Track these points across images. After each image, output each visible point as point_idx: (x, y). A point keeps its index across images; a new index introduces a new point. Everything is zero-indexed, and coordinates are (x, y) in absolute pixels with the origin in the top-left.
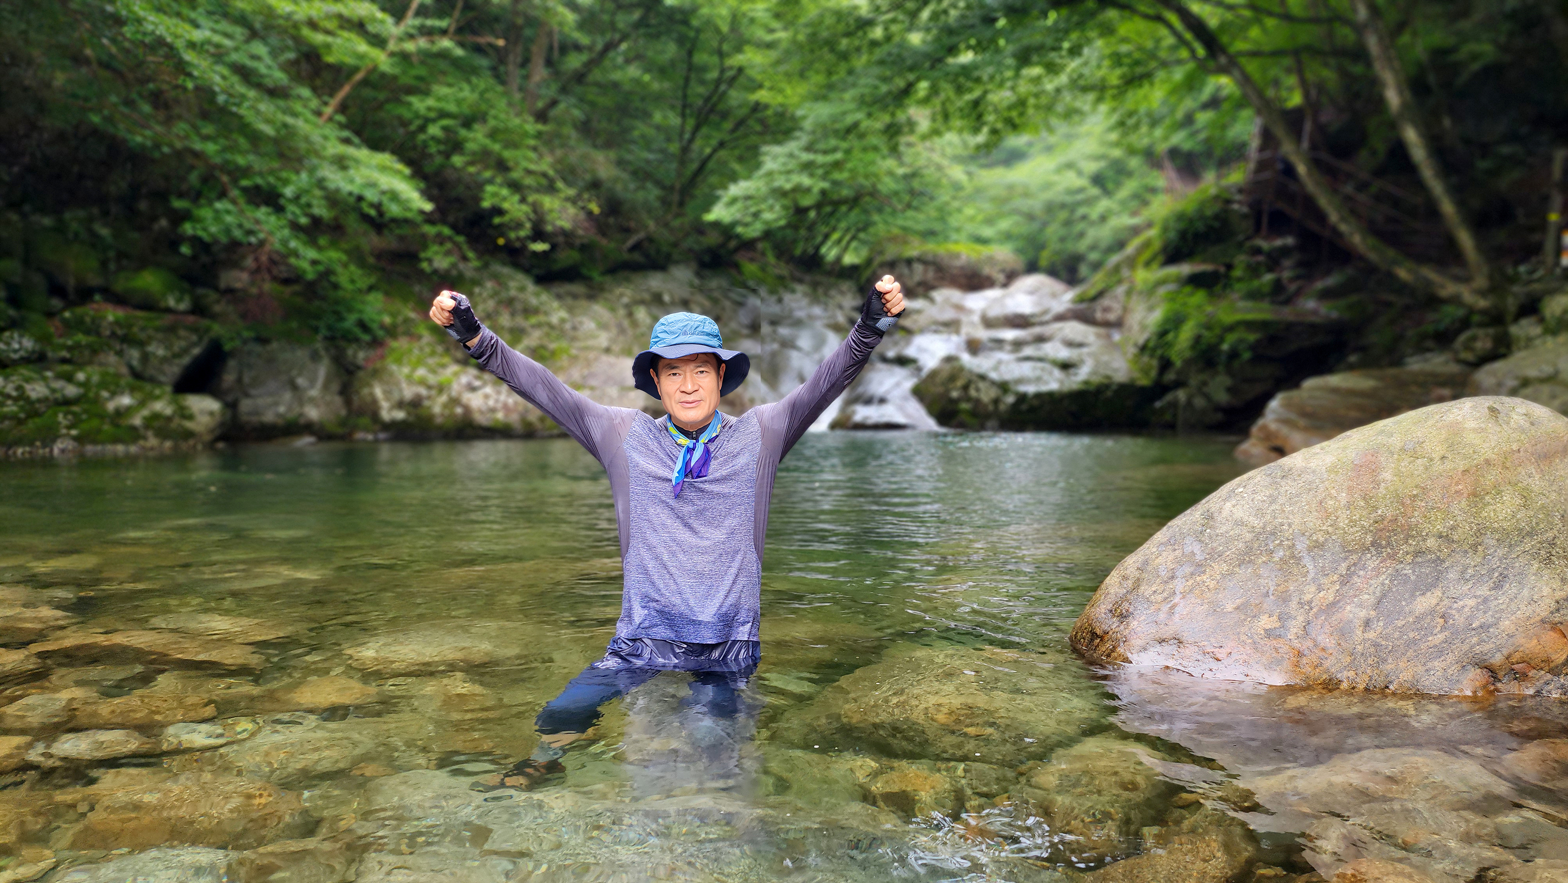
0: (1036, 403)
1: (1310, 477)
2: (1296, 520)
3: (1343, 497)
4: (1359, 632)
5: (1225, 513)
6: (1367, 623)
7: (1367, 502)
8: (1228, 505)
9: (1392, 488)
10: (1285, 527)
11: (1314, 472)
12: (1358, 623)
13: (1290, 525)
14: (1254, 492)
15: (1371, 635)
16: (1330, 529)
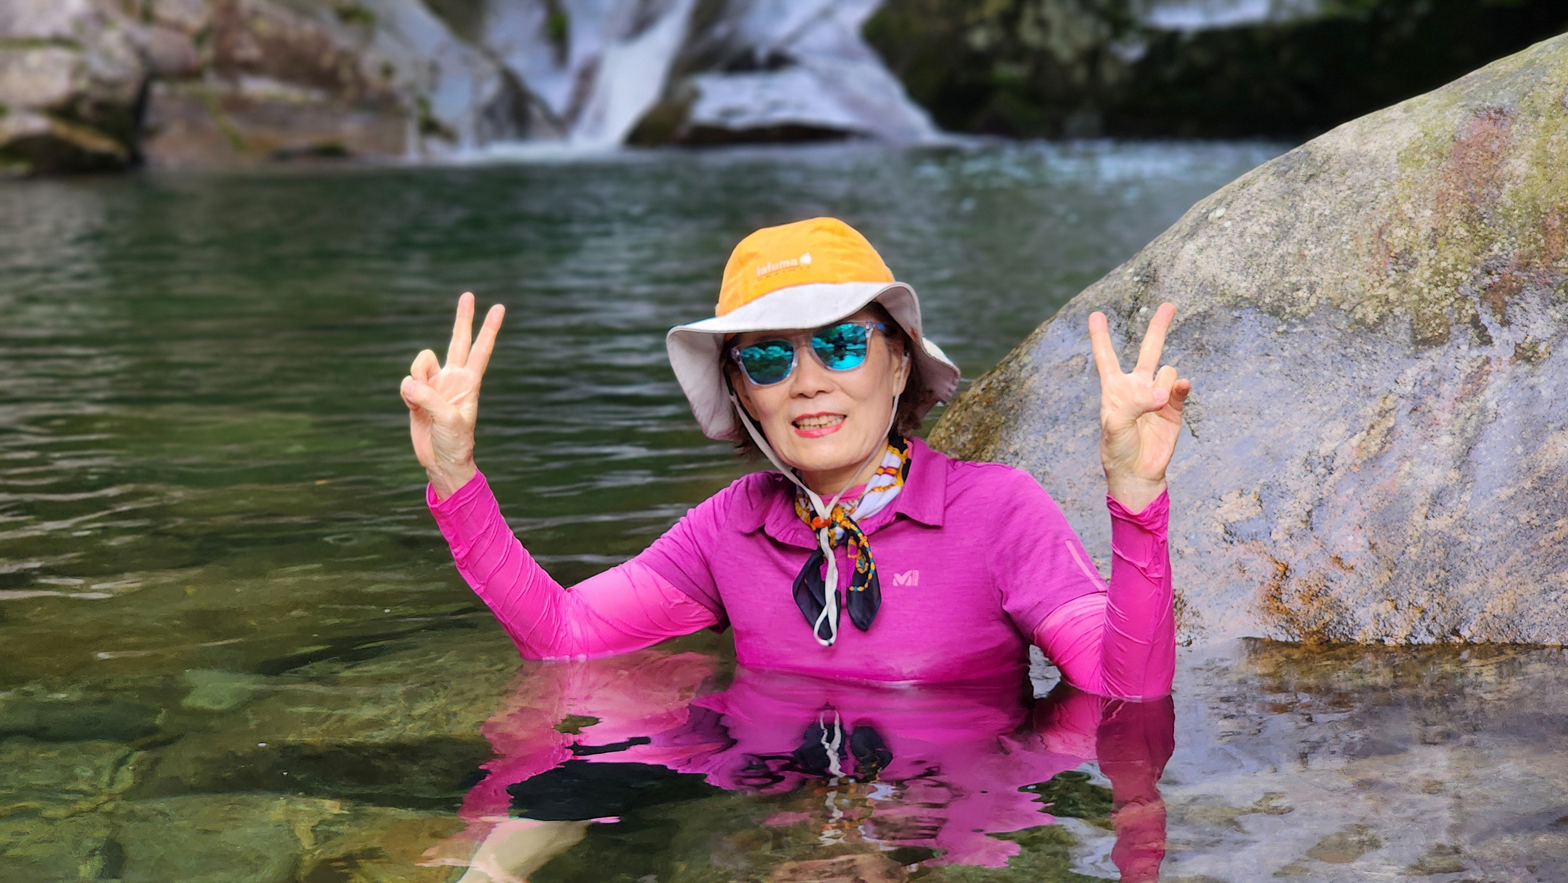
0: (1201, 57)
1: (1362, 176)
2: (1326, 276)
3: (1426, 218)
4: (1418, 518)
5: (1182, 267)
6: (1437, 499)
7: (1472, 230)
8: (1191, 247)
9: (1525, 194)
10: (1303, 294)
11: (1373, 162)
12: (1420, 497)
13: (1312, 289)
14: (1248, 216)
15: (1441, 523)
16: (1393, 294)
